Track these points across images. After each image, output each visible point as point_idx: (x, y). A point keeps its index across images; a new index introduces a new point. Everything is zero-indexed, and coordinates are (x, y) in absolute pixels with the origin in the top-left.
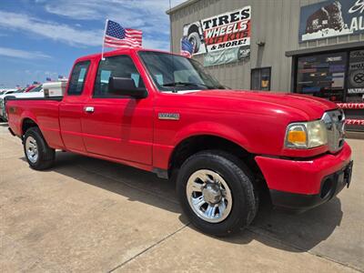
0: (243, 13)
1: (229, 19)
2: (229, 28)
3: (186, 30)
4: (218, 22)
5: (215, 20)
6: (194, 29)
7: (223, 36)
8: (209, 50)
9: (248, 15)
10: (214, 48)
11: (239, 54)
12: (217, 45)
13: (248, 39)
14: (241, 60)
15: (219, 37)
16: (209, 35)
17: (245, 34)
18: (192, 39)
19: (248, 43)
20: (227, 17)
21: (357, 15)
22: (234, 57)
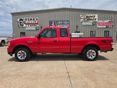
0: (36, 19)
1: (33, 20)
2: (33, 22)
3: (19, 20)
4: (29, 20)
5: (28, 19)
6: (21, 20)
7: (31, 23)
8: (27, 26)
9: (37, 20)
10: (29, 26)
11: (36, 28)
12: (29, 25)
13: (38, 25)
14: (37, 30)
15: (30, 23)
16: (27, 22)
17: (37, 24)
18: (21, 22)
19: (38, 26)
20: (32, 19)
21: (58, 24)
22: (35, 29)
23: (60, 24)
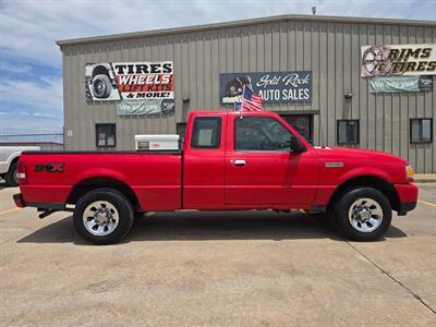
0: (165, 66)
1: (149, 69)
2: (149, 78)
3: (89, 70)
4: (135, 69)
5: (131, 67)
6: (100, 70)
7: (142, 86)
8: (125, 97)
9: (170, 70)
10: (131, 96)
11: (163, 107)
12: (135, 94)
13: (172, 93)
14: (165, 113)
15: (138, 85)
16: (123, 81)
17: (168, 87)
18: (98, 81)
19: (171, 97)
21: (262, 88)
22: (156, 109)
23: (270, 87)
